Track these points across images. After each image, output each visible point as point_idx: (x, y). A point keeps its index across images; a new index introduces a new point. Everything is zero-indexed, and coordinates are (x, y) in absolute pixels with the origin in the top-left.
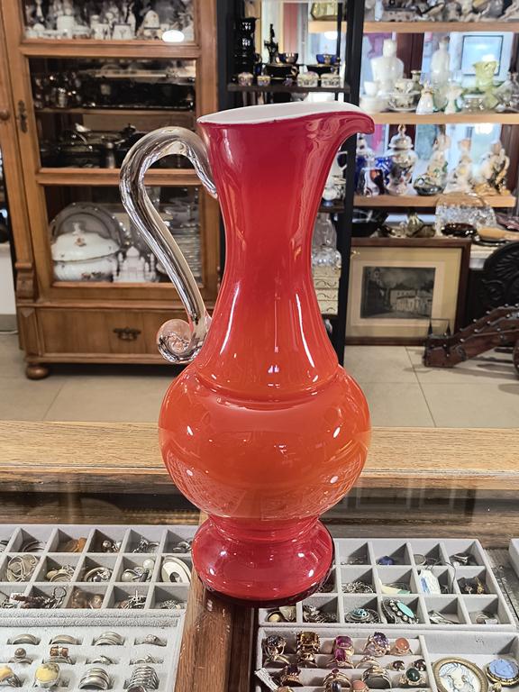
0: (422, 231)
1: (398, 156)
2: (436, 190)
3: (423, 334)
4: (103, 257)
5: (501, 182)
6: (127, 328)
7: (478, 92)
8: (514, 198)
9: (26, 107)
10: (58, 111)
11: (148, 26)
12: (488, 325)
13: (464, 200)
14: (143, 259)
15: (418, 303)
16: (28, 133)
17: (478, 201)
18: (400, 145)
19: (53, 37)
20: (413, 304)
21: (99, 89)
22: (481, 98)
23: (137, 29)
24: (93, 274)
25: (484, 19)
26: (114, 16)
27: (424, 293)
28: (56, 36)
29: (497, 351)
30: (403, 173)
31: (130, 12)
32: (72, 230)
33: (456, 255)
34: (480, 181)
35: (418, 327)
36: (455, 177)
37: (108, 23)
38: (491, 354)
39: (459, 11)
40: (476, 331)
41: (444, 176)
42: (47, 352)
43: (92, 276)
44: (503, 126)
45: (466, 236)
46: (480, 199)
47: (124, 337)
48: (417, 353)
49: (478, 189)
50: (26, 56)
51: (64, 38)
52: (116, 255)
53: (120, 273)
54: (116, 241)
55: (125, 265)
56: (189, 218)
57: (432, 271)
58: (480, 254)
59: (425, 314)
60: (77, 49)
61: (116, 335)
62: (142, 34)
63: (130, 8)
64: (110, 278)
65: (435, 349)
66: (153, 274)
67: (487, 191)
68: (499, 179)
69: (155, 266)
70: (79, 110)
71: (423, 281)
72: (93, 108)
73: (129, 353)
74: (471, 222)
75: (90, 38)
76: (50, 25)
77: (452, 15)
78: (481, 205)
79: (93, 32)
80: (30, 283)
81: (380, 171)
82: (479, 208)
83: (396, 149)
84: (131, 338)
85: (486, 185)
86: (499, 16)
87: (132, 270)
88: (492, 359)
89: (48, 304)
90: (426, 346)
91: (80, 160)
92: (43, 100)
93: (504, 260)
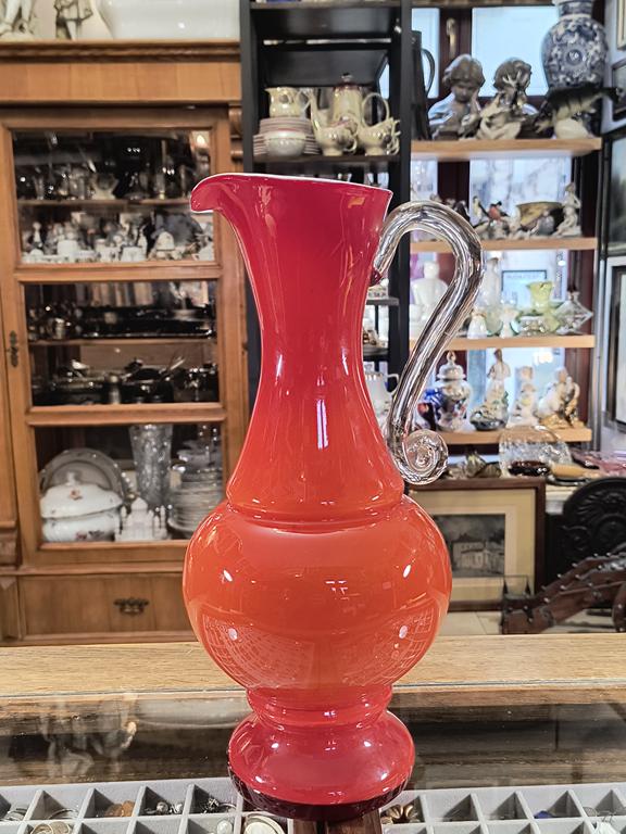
0: (487, 470)
1: (449, 388)
2: (497, 424)
3: (496, 596)
4: (102, 512)
5: (572, 413)
6: (132, 598)
7: (535, 313)
8: (589, 431)
9: (18, 338)
10: (54, 343)
11: (160, 248)
12: (577, 579)
13: (533, 434)
14: (151, 513)
15: (487, 558)
16: (19, 367)
17: (548, 435)
18: (451, 375)
19: (52, 262)
20: (481, 559)
21: (103, 317)
22: (540, 320)
23: (148, 251)
24: (91, 533)
25: (535, 237)
26: (123, 240)
27: (494, 545)
28: (56, 261)
29: (590, 614)
30: (456, 406)
31: (141, 235)
32: (64, 481)
33: (528, 498)
34: (548, 413)
35: (490, 588)
36: (518, 408)
37: (115, 246)
38: (581, 617)
39: (507, 230)
40: (563, 587)
41: (505, 409)
42: (28, 634)
43: (89, 536)
44: (567, 350)
45: (539, 475)
46: (550, 433)
47: (127, 610)
48: (492, 620)
49: (545, 422)
50: (22, 283)
51: (66, 262)
52: (118, 509)
53: (123, 532)
54: (119, 493)
55: (130, 521)
56: (208, 461)
57: (502, 517)
58: (557, 496)
59: (496, 572)
60: (81, 273)
61: (118, 607)
62: (155, 256)
63: (141, 230)
64: (112, 537)
65: (514, 613)
66: (164, 531)
67: (557, 423)
68: (569, 409)
69: (166, 520)
70: (79, 342)
71: (492, 531)
72: (95, 338)
73: (133, 630)
74: (542, 459)
75: (96, 261)
76: (48, 251)
77: (499, 233)
78: (552, 440)
79: (99, 256)
80: (12, 545)
81: (430, 405)
82: (550, 443)
83: (446, 380)
84: (136, 610)
85: (555, 416)
86: (551, 233)
87: (138, 526)
88: (586, 625)
89: (33, 571)
90: (501, 610)
91: (78, 398)
92: (37, 331)
93: (588, 501)
